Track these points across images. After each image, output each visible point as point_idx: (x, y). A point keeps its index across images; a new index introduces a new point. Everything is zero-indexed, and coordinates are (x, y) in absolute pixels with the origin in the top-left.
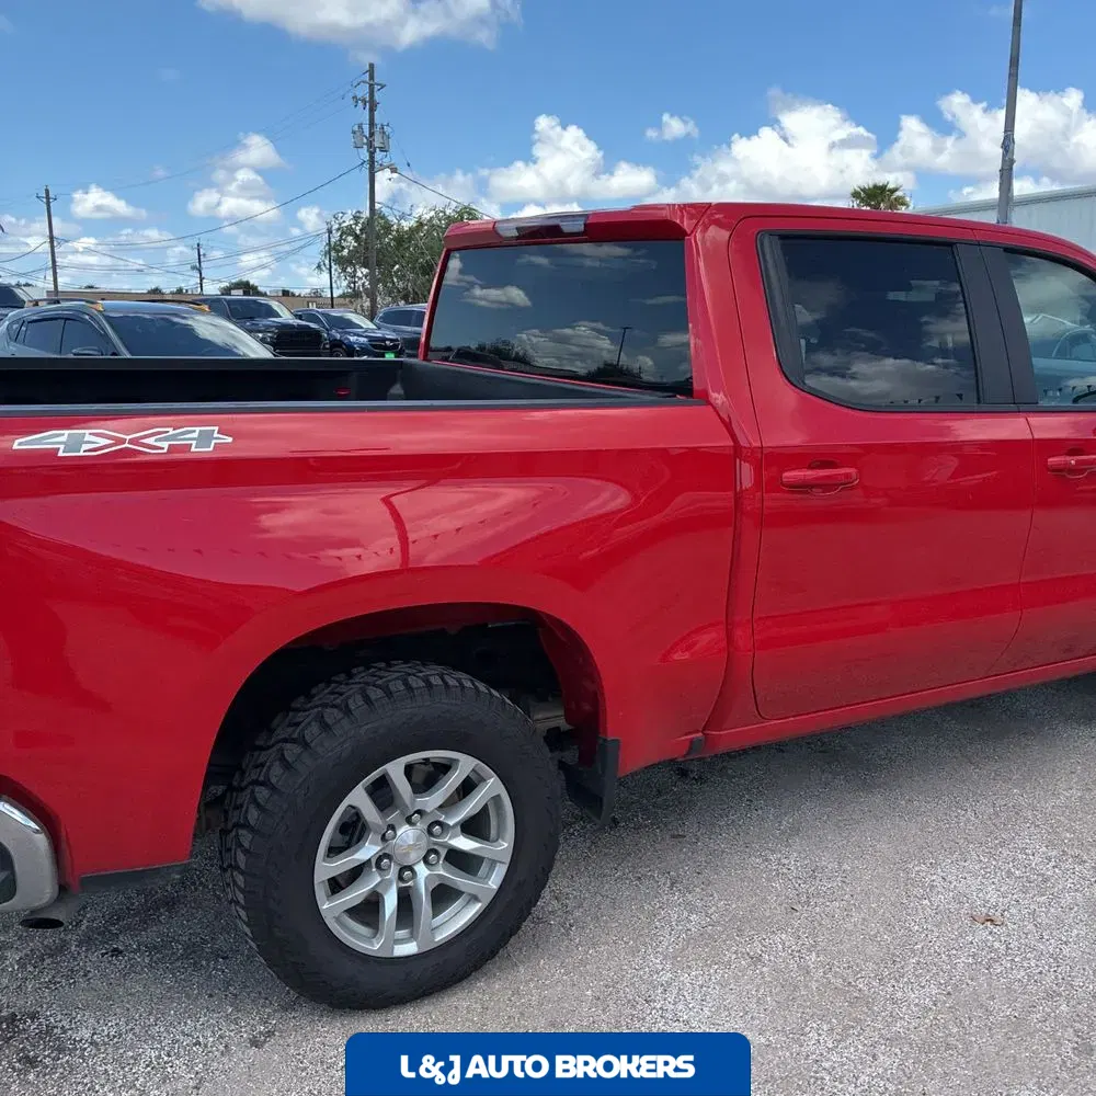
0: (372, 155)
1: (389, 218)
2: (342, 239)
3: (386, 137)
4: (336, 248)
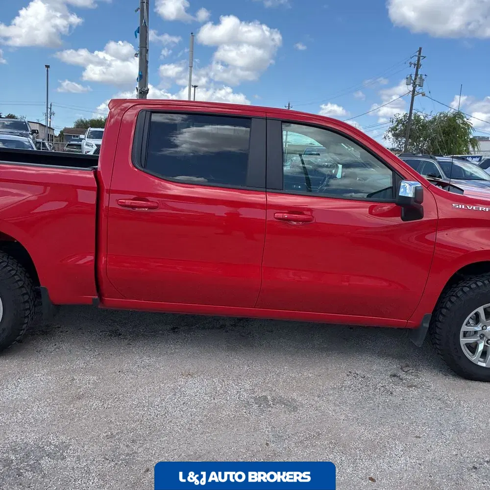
0: (414, 88)
1: (421, 116)
2: (397, 125)
3: (422, 80)
4: (393, 129)
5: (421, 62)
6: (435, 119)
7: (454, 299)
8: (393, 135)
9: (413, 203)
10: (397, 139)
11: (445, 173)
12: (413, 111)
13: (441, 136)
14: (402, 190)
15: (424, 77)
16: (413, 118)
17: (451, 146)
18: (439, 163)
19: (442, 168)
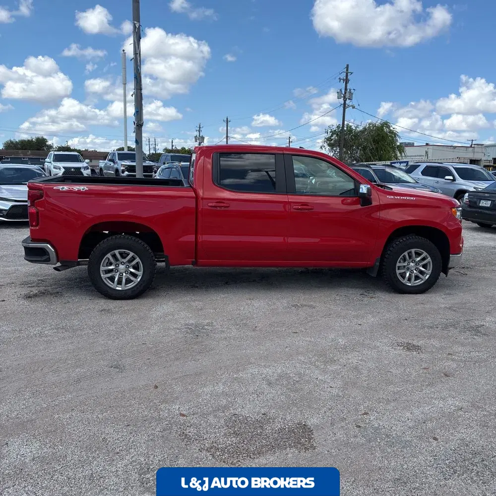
0: (345, 101)
1: (352, 127)
2: (332, 136)
3: (351, 94)
4: (329, 139)
5: (349, 77)
6: (365, 129)
7: (391, 249)
8: (329, 145)
9: (367, 196)
10: (332, 149)
11: (378, 177)
12: (346, 123)
13: (371, 145)
14: (361, 190)
15: (352, 91)
16: (345, 129)
17: (381, 153)
18: (374, 170)
19: (376, 175)
